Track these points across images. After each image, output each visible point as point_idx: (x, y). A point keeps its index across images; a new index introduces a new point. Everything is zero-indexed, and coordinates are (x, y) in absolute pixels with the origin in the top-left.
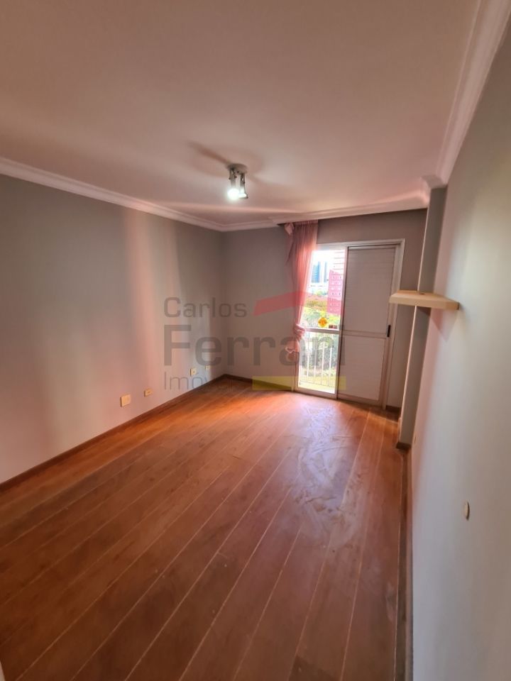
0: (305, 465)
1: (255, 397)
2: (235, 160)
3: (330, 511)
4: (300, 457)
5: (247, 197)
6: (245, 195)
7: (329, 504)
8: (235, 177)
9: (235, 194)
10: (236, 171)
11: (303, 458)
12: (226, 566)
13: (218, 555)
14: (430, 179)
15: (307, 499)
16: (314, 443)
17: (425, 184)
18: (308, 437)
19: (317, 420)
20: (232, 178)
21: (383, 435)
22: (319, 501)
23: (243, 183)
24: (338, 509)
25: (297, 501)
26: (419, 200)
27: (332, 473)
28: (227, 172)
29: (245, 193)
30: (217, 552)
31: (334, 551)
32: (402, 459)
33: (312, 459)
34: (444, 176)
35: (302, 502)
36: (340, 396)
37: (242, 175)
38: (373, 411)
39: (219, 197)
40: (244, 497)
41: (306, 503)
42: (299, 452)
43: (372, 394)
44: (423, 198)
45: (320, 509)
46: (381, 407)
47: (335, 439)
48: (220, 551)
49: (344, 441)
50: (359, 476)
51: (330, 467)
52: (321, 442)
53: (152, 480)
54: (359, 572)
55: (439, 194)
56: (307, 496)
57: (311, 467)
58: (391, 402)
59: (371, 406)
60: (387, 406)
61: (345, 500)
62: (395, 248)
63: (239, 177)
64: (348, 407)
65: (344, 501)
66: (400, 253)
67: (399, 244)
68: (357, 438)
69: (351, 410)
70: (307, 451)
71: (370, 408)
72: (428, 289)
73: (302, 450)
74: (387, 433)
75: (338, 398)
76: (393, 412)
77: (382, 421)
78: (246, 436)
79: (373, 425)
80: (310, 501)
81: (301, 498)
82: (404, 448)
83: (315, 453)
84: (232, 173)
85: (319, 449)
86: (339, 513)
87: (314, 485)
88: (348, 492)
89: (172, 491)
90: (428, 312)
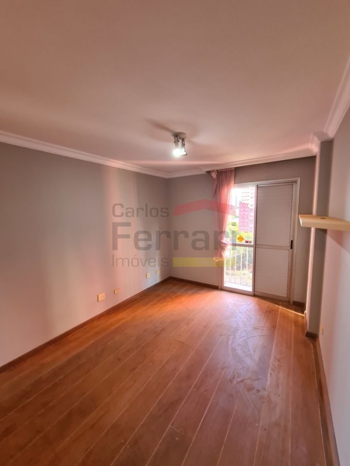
0: (234, 350)
1: (192, 294)
2: (178, 130)
3: (258, 391)
4: (230, 342)
5: (186, 155)
6: (185, 153)
7: (256, 384)
8: (179, 141)
9: (178, 153)
10: (178, 137)
11: (232, 344)
12: (177, 439)
13: (170, 427)
14: (319, 134)
15: (239, 380)
16: (239, 332)
17: (316, 139)
18: (234, 326)
19: (240, 312)
20: (176, 142)
21: (293, 325)
22: (248, 382)
23: (183, 145)
24: (264, 389)
25: (231, 381)
26: (308, 150)
27: (256, 357)
28: (173, 138)
29: (185, 151)
30: (169, 426)
31: (265, 430)
32: (312, 346)
33: (239, 345)
34: (331, 132)
35: (235, 382)
36: (256, 293)
37: (183, 140)
38: (283, 306)
39: (166, 155)
40: (189, 377)
41: (238, 383)
42: (228, 339)
43: (282, 293)
44: (314, 148)
45: (250, 389)
46: (289, 302)
47: (255, 329)
48: (172, 425)
49: (263, 330)
50: (279, 361)
51: (254, 351)
52: (245, 331)
53: (119, 360)
54: (290, 452)
55: (327, 146)
56: (238, 377)
57: (239, 352)
58: (296, 298)
59: (281, 301)
60: (294, 302)
61: (269, 382)
62: (293, 185)
63: (180, 143)
64: (263, 301)
65: (268, 383)
66: (297, 188)
67: (296, 182)
68: (273, 327)
69: (267, 304)
70: (235, 338)
71: (280, 303)
72: (323, 213)
73: (231, 337)
74: (296, 323)
75: (254, 295)
76: (300, 306)
77: (292, 313)
78: (188, 325)
79: (285, 317)
80: (242, 381)
81: (234, 378)
82: (313, 337)
83: (242, 339)
84: (176, 138)
85: (244, 337)
86: (266, 393)
87: (243, 368)
88: (271, 374)
89: (134, 369)
90: (325, 231)
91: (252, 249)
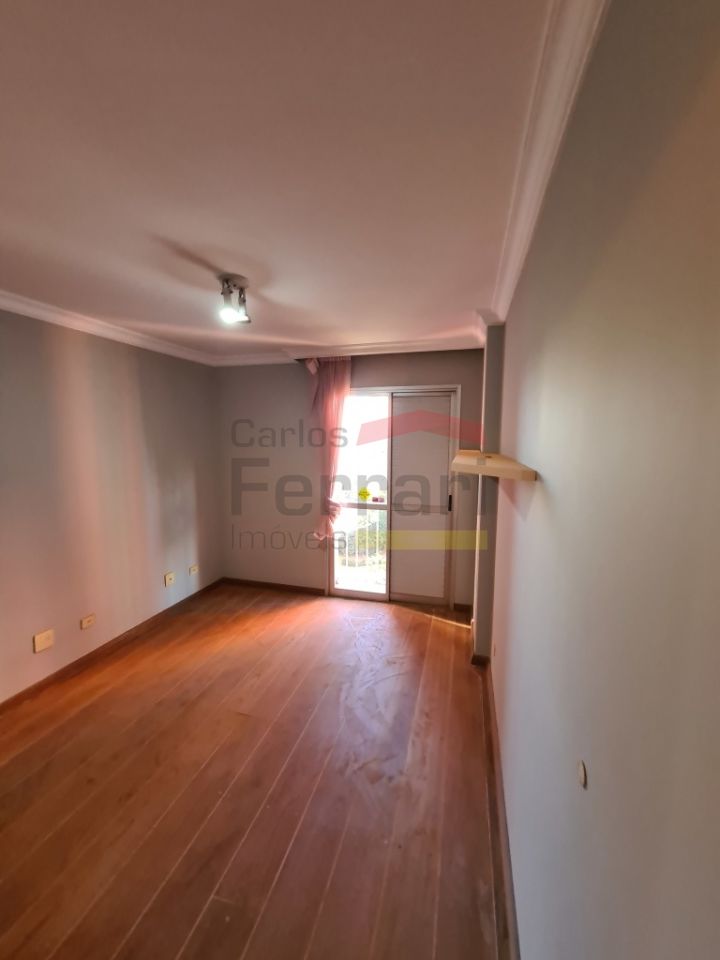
0: (349, 710)
1: (269, 612)
2: (231, 268)
3: (391, 779)
4: (343, 696)
5: (249, 321)
6: (246, 319)
7: (388, 768)
8: (231, 292)
9: (231, 316)
10: (231, 285)
11: (346, 698)
12: (228, 919)
13: (213, 900)
14: (486, 314)
15: (356, 766)
16: (361, 673)
17: (480, 320)
18: (352, 664)
19: (363, 636)
20: (227, 293)
21: (453, 648)
22: (374, 766)
23: (242, 301)
24: (401, 773)
25: (341, 772)
26: (473, 338)
27: (389, 716)
28: (218, 284)
29: (247, 315)
30: (212, 896)
31: (400, 847)
32: (480, 678)
33: (360, 699)
34: (502, 313)
35: (348, 772)
36: (394, 597)
37: (242, 291)
38: (438, 614)
39: (206, 318)
40: (256, 782)
41: (355, 772)
42: (340, 690)
43: (434, 589)
44: (480, 336)
45: (375, 778)
46: (448, 606)
47: (390, 663)
48: (217, 893)
49: (403, 663)
50: (427, 715)
51: (386, 706)
52: (372, 670)
54: (439, 873)
55: (497, 332)
56: (356, 761)
57: (359, 712)
58: (458, 598)
59: (434, 606)
60: (455, 605)
61: (410, 756)
62: (450, 396)
63: (235, 295)
64: (405, 610)
65: (409, 759)
66: (456, 402)
67: (454, 391)
68: (420, 656)
69: (411, 614)
70: (351, 687)
71: (434, 610)
72: (494, 449)
73: (345, 687)
74: (457, 642)
75: (390, 599)
76: (463, 612)
77: (451, 625)
78: (259, 675)
79: (439, 634)
80: (360, 768)
81: (347, 765)
82: (482, 662)
83: (365, 687)
84: (226, 286)
85: (368, 682)
86: (403, 780)
87: (365, 741)
88: (413, 743)
89: (129, 795)
90: (496, 480)
91: (385, 513)
